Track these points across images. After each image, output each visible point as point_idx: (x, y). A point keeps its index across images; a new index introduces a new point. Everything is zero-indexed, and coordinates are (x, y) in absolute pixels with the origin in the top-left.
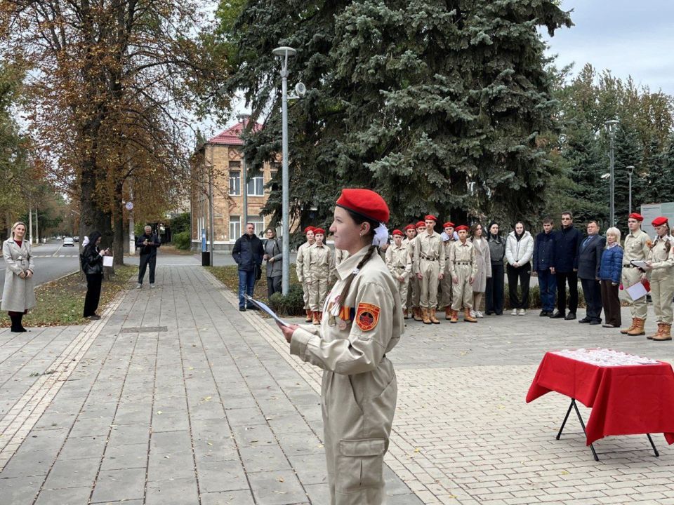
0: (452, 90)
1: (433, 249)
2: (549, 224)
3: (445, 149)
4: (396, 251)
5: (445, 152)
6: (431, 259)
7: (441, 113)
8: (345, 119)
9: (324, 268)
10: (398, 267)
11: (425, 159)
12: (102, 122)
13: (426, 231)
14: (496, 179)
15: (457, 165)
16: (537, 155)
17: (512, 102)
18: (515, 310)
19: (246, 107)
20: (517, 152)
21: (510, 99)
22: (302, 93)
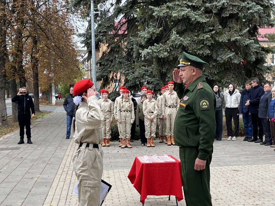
0: (194, 4)
1: (172, 101)
2: (248, 85)
3: (189, 41)
4: (148, 103)
5: (189, 42)
6: (172, 107)
7: (186, 19)
8: (136, 23)
9: (108, 113)
10: (150, 112)
11: (177, 47)
12: (3, 28)
13: (169, 91)
14: (223, 57)
15: (197, 50)
16: (248, 42)
17: (232, 10)
18: (230, 137)
20: (236, 41)
21: (231, 8)
22: (101, 10)
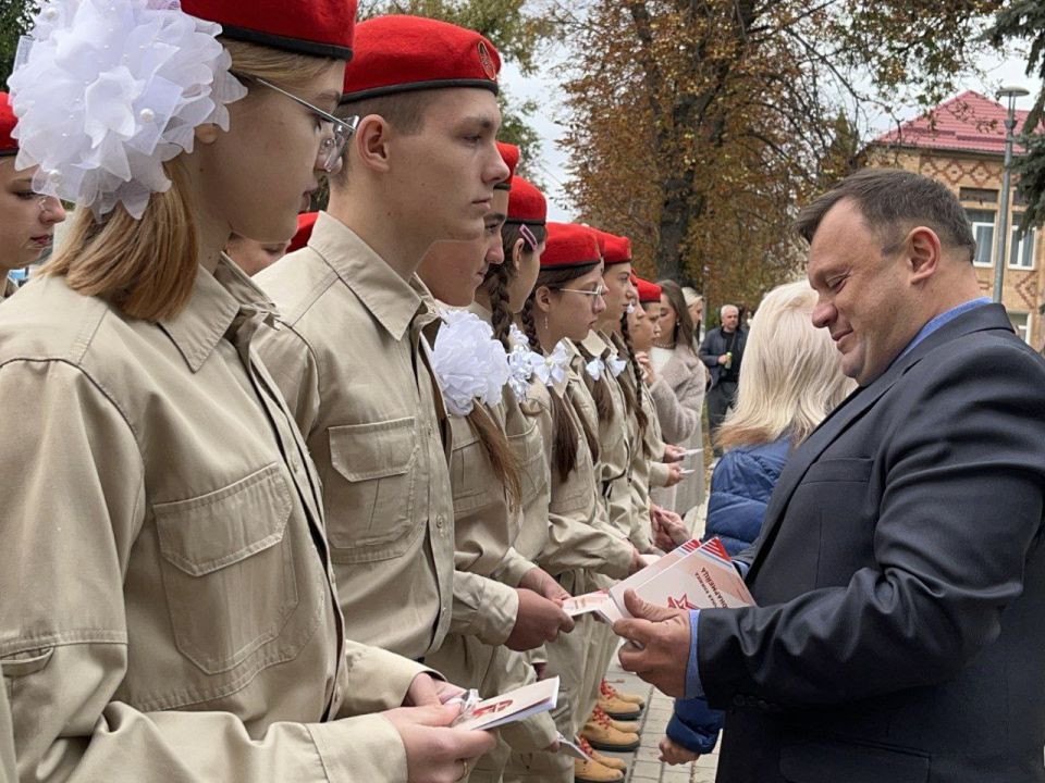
19: (1027, 73)
